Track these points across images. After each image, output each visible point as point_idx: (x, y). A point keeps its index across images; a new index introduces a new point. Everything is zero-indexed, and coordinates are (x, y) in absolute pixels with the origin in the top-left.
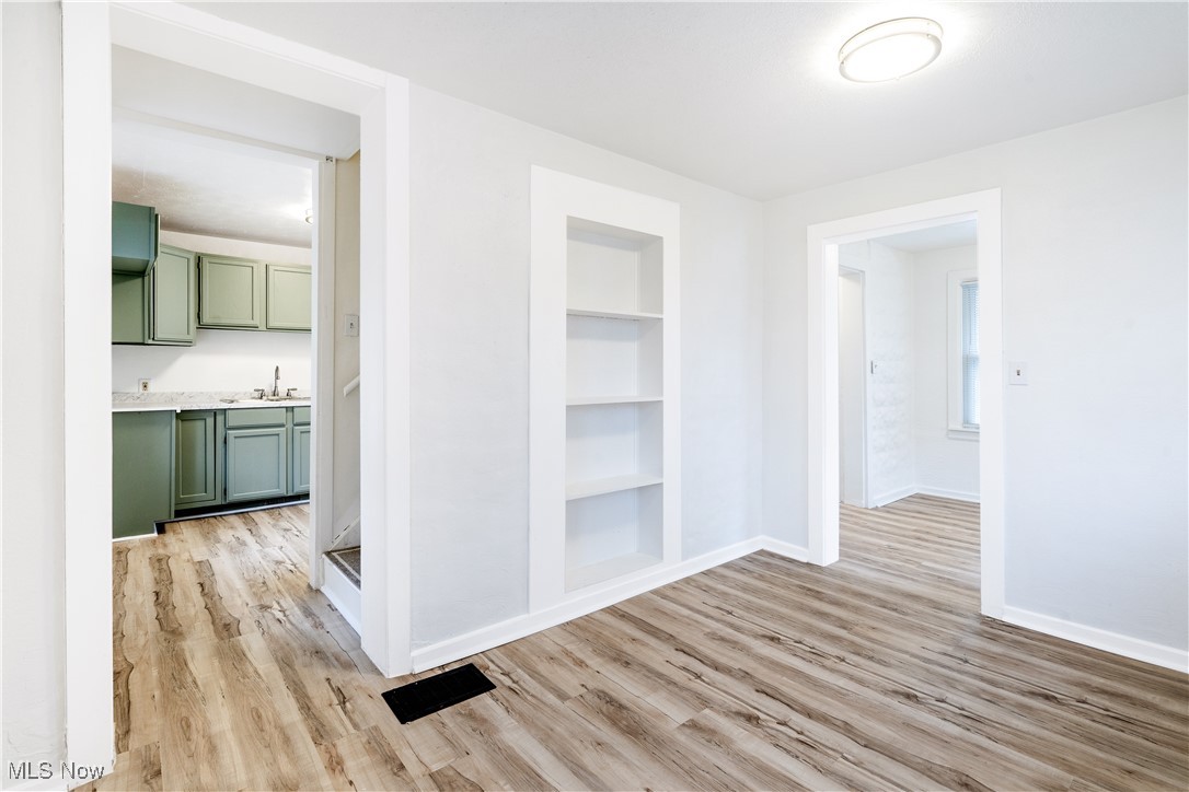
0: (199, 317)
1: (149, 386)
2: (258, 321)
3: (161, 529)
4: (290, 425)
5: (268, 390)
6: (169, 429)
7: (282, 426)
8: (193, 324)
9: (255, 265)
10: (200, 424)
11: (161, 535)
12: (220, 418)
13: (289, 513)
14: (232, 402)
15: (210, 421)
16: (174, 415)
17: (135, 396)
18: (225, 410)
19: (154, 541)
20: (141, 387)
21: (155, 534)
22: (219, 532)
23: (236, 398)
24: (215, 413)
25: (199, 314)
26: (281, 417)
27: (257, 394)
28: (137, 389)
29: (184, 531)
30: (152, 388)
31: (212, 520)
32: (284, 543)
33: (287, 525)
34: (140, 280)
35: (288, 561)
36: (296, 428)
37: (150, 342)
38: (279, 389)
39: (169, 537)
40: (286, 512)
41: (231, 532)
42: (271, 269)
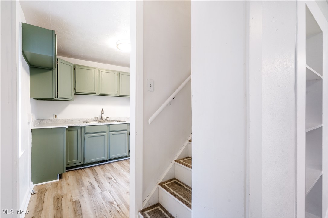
0: (75, 90)
1: (57, 116)
2: (96, 91)
3: (61, 177)
4: (108, 132)
5: (99, 118)
6: (63, 134)
7: (105, 132)
8: (73, 92)
9: (95, 70)
10: (75, 132)
11: (60, 180)
12: (83, 129)
13: (108, 167)
14: (87, 123)
15: (79, 130)
16: (65, 129)
17: (52, 120)
18: (85, 126)
19: (57, 184)
20: (54, 117)
21: (58, 180)
22: (83, 178)
23: (88, 121)
24: (81, 127)
25: (75, 88)
26: (105, 129)
27: (95, 119)
28: (53, 118)
29: (69, 177)
30: (58, 117)
31: (80, 171)
32: (111, 189)
33: (109, 175)
34: (51, 72)
35: (115, 203)
36: (110, 133)
37: (56, 99)
38: (103, 117)
39: (64, 182)
40: (107, 167)
41: (88, 179)
42: (101, 71)
